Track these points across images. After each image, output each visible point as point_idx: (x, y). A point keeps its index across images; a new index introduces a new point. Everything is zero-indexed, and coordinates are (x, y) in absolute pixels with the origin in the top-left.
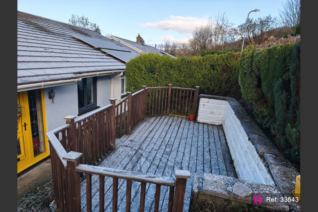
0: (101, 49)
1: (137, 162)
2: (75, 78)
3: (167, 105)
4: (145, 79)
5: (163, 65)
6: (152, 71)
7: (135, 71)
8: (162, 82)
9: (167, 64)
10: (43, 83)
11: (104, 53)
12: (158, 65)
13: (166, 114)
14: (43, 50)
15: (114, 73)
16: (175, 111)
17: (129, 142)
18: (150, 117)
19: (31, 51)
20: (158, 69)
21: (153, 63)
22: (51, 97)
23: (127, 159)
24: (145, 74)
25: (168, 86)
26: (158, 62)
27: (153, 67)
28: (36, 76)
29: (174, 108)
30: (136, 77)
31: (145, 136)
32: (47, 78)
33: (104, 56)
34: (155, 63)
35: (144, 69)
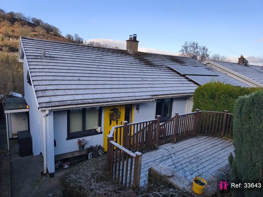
0: (186, 76)
1: (165, 160)
2: (151, 99)
3: (221, 129)
4: (206, 103)
5: (223, 93)
6: (213, 97)
7: (199, 96)
8: (220, 108)
9: (227, 92)
10: (130, 101)
11: (187, 78)
12: (217, 93)
13: (220, 136)
14: (140, 79)
15: (186, 96)
16: (229, 135)
17: (170, 148)
18: (203, 136)
19: (133, 81)
20: (218, 96)
21: (214, 91)
22: (137, 109)
23: (160, 157)
24: (207, 99)
25: (224, 112)
26: (219, 91)
27: (213, 94)
28: (128, 97)
29: (228, 132)
30: (199, 101)
31: (185, 147)
32: (133, 98)
33: (186, 81)
34: (216, 91)
35: (206, 95)
